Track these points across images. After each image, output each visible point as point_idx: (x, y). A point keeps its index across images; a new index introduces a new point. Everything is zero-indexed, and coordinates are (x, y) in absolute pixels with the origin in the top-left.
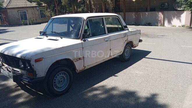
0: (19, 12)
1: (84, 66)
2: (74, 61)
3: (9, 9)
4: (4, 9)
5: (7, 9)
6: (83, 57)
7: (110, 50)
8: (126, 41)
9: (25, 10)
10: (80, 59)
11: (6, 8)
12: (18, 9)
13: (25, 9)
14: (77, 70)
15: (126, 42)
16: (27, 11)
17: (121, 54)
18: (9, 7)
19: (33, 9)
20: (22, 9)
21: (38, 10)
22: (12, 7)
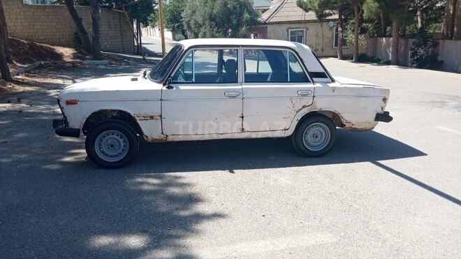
0: (290, 30)
1: (162, 133)
2: (137, 118)
3: (272, 23)
4: (263, 24)
5: (267, 24)
6: (161, 116)
7: (243, 117)
8: (304, 107)
9: (302, 27)
10: (152, 118)
11: (265, 23)
12: (289, 26)
13: (302, 25)
14: (147, 137)
15: (306, 111)
16: (307, 29)
17: (286, 135)
18: (271, 21)
19: (319, 25)
20: (297, 26)
21: (331, 28)
22: (277, 21)
